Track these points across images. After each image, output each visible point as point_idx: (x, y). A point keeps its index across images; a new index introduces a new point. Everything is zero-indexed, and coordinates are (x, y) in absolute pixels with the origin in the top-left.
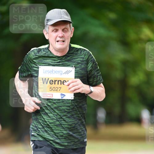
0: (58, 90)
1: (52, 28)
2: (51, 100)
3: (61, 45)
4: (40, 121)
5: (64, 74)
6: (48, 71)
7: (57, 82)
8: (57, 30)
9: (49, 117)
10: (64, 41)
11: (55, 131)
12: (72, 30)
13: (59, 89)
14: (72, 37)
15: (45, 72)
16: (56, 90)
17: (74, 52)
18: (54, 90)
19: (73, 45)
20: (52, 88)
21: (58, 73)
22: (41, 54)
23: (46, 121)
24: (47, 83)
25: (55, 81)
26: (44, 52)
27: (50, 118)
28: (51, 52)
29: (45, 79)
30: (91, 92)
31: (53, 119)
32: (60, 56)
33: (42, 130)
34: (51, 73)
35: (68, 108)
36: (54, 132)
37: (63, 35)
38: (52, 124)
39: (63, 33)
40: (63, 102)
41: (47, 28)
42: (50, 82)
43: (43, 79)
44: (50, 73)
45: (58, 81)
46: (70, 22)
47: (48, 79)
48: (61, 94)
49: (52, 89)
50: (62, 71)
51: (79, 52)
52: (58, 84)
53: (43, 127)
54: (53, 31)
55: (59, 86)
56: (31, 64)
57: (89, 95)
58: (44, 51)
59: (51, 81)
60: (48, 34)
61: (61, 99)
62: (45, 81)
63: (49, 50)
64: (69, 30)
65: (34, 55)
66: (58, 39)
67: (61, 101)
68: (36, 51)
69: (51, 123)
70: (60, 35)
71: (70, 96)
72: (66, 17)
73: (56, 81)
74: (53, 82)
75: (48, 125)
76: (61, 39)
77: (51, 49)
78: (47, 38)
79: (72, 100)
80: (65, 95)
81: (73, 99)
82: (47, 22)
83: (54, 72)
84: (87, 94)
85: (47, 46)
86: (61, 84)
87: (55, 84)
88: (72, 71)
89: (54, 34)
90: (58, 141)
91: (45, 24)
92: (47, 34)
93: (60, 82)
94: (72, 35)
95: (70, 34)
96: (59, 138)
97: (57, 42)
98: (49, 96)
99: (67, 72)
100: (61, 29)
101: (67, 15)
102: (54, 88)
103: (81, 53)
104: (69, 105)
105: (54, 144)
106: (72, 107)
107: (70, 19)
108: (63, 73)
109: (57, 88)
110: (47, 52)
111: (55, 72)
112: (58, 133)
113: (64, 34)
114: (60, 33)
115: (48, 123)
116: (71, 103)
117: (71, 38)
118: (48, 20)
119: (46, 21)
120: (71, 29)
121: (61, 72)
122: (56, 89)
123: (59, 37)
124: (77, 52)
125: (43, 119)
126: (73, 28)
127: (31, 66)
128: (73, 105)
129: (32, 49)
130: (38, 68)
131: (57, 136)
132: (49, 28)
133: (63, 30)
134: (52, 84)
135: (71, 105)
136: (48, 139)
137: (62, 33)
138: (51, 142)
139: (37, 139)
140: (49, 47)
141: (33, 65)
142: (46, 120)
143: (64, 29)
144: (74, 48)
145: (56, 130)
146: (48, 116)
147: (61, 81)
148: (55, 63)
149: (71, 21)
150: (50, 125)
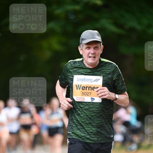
1: (85, 46)
2: (83, 103)
4: (75, 121)
6: (80, 79)
7: (88, 88)
10: (95, 57)
13: (90, 94)
14: (101, 53)
15: (78, 80)
21: (89, 81)
22: (76, 65)
23: (78, 121)
24: (80, 89)
25: (86, 87)
27: (82, 118)
28: (84, 65)
29: (79, 85)
30: (116, 99)
31: (84, 119)
33: (75, 128)
34: (83, 80)
35: (97, 109)
36: (85, 129)
38: (84, 123)
40: (92, 104)
41: (81, 46)
42: (82, 88)
43: (76, 85)
45: (89, 87)
47: (81, 86)
48: (91, 98)
49: (83, 94)
50: (92, 80)
52: (89, 90)
53: (77, 126)
54: (86, 48)
55: (90, 91)
57: (115, 101)
58: (79, 63)
59: (83, 87)
62: (78, 87)
63: (83, 63)
64: (100, 48)
65: (71, 66)
66: (90, 55)
67: (91, 104)
68: (72, 63)
69: (82, 122)
70: (92, 52)
71: (98, 100)
74: (85, 88)
75: (80, 123)
76: (93, 56)
77: (84, 62)
78: (81, 54)
80: (94, 99)
81: (101, 102)
82: (82, 41)
83: (85, 80)
85: (81, 59)
86: (91, 90)
87: (86, 90)
88: (100, 79)
89: (87, 51)
90: (88, 137)
91: (80, 42)
93: (90, 88)
95: (100, 51)
96: (89, 134)
97: (89, 58)
99: (96, 80)
102: (85, 93)
104: (97, 107)
105: (86, 139)
106: (101, 108)
108: (93, 81)
109: (88, 93)
110: (81, 64)
111: (87, 80)
112: (88, 130)
114: (92, 51)
116: (100, 105)
118: (83, 39)
121: (91, 80)
122: (87, 94)
124: (105, 65)
125: (76, 119)
127: (68, 75)
129: (70, 61)
130: (73, 76)
132: (83, 46)
133: (94, 48)
134: (84, 89)
137: (94, 51)
138: (83, 138)
139: (71, 137)
140: (83, 60)
141: (70, 74)
142: (79, 120)
145: (87, 128)
146: (80, 116)
147: (91, 87)
149: (101, 41)
150: (82, 123)
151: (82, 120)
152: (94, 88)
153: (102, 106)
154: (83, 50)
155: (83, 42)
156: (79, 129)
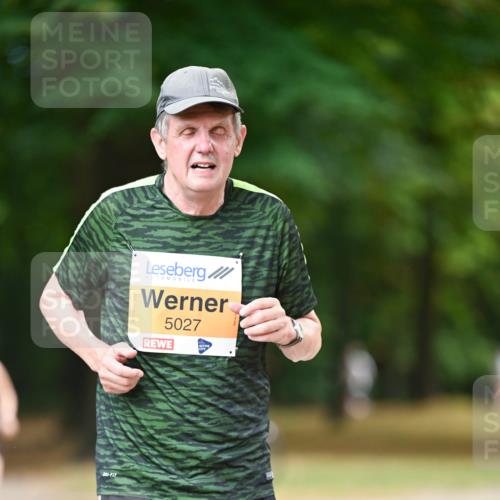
0: (192, 327)
1: (177, 124)
3: (205, 177)
4: (125, 427)
5: (209, 277)
6: (161, 268)
7: (187, 303)
8: (193, 131)
10: (212, 167)
12: (240, 135)
13: (194, 323)
14: (237, 154)
16: (184, 326)
17: (243, 206)
18: (178, 326)
19: (238, 184)
20: (173, 321)
21: (191, 274)
22: (139, 208)
23: (142, 427)
24: (156, 305)
25: (183, 299)
26: (149, 203)
27: (160, 415)
28: (170, 203)
29: (153, 292)
30: (299, 339)
31: (167, 419)
33: (129, 457)
34: (170, 272)
35: (219, 383)
37: (213, 145)
38: (164, 436)
39: (212, 141)
40: (201, 365)
41: (161, 125)
42: (167, 302)
43: (143, 291)
44: (166, 275)
45: (193, 300)
46: (235, 110)
47: (162, 292)
48: (200, 340)
49: (171, 325)
50: (204, 270)
51: (258, 206)
52: (192, 309)
53: (135, 446)
54: (181, 133)
55: (195, 314)
56: (106, 243)
59: (171, 300)
60: (166, 143)
61: (198, 353)
63: (165, 197)
64: (232, 131)
65: (119, 212)
66: (197, 158)
69: (159, 432)
70: (203, 147)
71: (225, 347)
72: (225, 92)
73: (187, 298)
74: (176, 301)
76: (206, 160)
78: (162, 156)
79: (231, 359)
80: (210, 344)
81: (233, 355)
82: (164, 106)
83: (179, 271)
86: (200, 309)
87: (182, 308)
88: (232, 269)
89: (187, 144)
90: (184, 483)
91: (159, 110)
92: (163, 143)
93: (196, 303)
94: (240, 149)
97: (191, 170)
98: (162, 344)
100: (205, 127)
101: (227, 87)
102: (178, 322)
103: (263, 208)
105: (174, 493)
107: (237, 99)
109: (188, 322)
110: (157, 202)
111: (184, 271)
113: (215, 143)
114: (202, 141)
115: (152, 432)
116: (229, 368)
117: (235, 158)
118: (167, 99)
119: (159, 104)
121: (201, 273)
123: (200, 152)
124: (250, 206)
126: (244, 126)
132: (168, 124)
133: (212, 132)
134: (175, 307)
137: (208, 142)
139: (116, 492)
143: (215, 128)
144: (241, 191)
145: (177, 451)
147: (200, 300)
148: (183, 239)
149: (237, 105)
150: (157, 436)
151: (155, 423)
152: (211, 302)
153: (234, 370)
154: (168, 140)
155: (166, 109)
156: (146, 458)
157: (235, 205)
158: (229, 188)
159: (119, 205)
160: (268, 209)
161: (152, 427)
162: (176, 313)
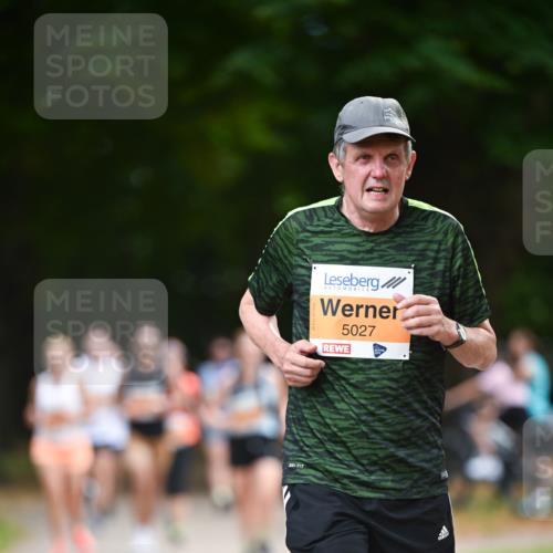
0: (367, 333)
1: (353, 152)
2: (345, 363)
3: (379, 200)
4: (312, 425)
5: (383, 287)
6: (337, 279)
7: (362, 311)
9: (337, 411)
10: (386, 191)
11: (355, 452)
13: (369, 329)
15: (330, 282)
17: (416, 223)
19: (413, 203)
20: (349, 328)
22: (318, 226)
23: (327, 425)
24: (334, 313)
25: (358, 307)
26: (328, 221)
27: (340, 414)
28: (347, 221)
29: (330, 301)
30: (459, 342)
31: (348, 418)
32: (371, 231)
33: (315, 452)
34: (346, 283)
35: (394, 385)
38: (345, 433)
40: (377, 367)
41: (339, 151)
42: (343, 310)
43: (322, 300)
44: (343, 286)
45: (367, 307)
47: (339, 301)
48: (375, 345)
49: (348, 331)
50: (378, 281)
51: (430, 223)
52: (367, 316)
53: (321, 442)
54: (357, 159)
55: (370, 321)
56: (289, 258)
57: (451, 351)
58: (326, 217)
59: (348, 308)
60: (343, 167)
61: (373, 357)
63: (343, 216)
64: (404, 159)
65: (300, 229)
66: (372, 183)
67: (373, 365)
68: (302, 218)
70: (378, 173)
71: (398, 351)
73: (362, 306)
74: (352, 310)
76: (379, 185)
77: (348, 210)
78: (339, 179)
79: (405, 362)
80: (385, 349)
81: (407, 358)
82: (342, 134)
83: (354, 282)
84: (447, 347)
86: (375, 316)
87: (357, 316)
88: (405, 279)
89: (362, 170)
90: (364, 477)
91: (336, 137)
92: (340, 166)
93: (371, 310)
94: (410, 173)
95: (404, 171)
96: (367, 471)
97: (366, 194)
98: (338, 349)
99: (394, 283)
100: (380, 154)
102: (355, 328)
103: (434, 225)
104: (395, 376)
105: (354, 486)
106: (406, 381)
108: (381, 284)
109: (363, 328)
110: (335, 220)
111: (359, 282)
112: (364, 456)
113: (388, 169)
114: (376, 167)
115: (335, 430)
116: (404, 370)
118: (345, 128)
120: (407, 156)
121: (375, 283)
122: (360, 331)
123: (375, 178)
124: (423, 223)
125: (319, 419)
127: (291, 264)
128: (408, 376)
130: (310, 269)
131: (363, 465)
132: (345, 150)
133: (385, 159)
134: (350, 315)
135: (402, 377)
136: (336, 473)
137: (383, 168)
138: (345, 481)
139: (302, 482)
141: (297, 258)
142: (328, 421)
143: (389, 155)
144: (415, 209)
146: (335, 408)
147: (374, 307)
148: (358, 252)
150: (339, 434)
151: (338, 422)
152: (385, 310)
153: (409, 372)
154: (345, 166)
155: (345, 137)
156: (331, 454)
157: (409, 221)
158: (404, 206)
159: (300, 224)
160: (439, 226)
161: (335, 426)
162: (352, 320)
